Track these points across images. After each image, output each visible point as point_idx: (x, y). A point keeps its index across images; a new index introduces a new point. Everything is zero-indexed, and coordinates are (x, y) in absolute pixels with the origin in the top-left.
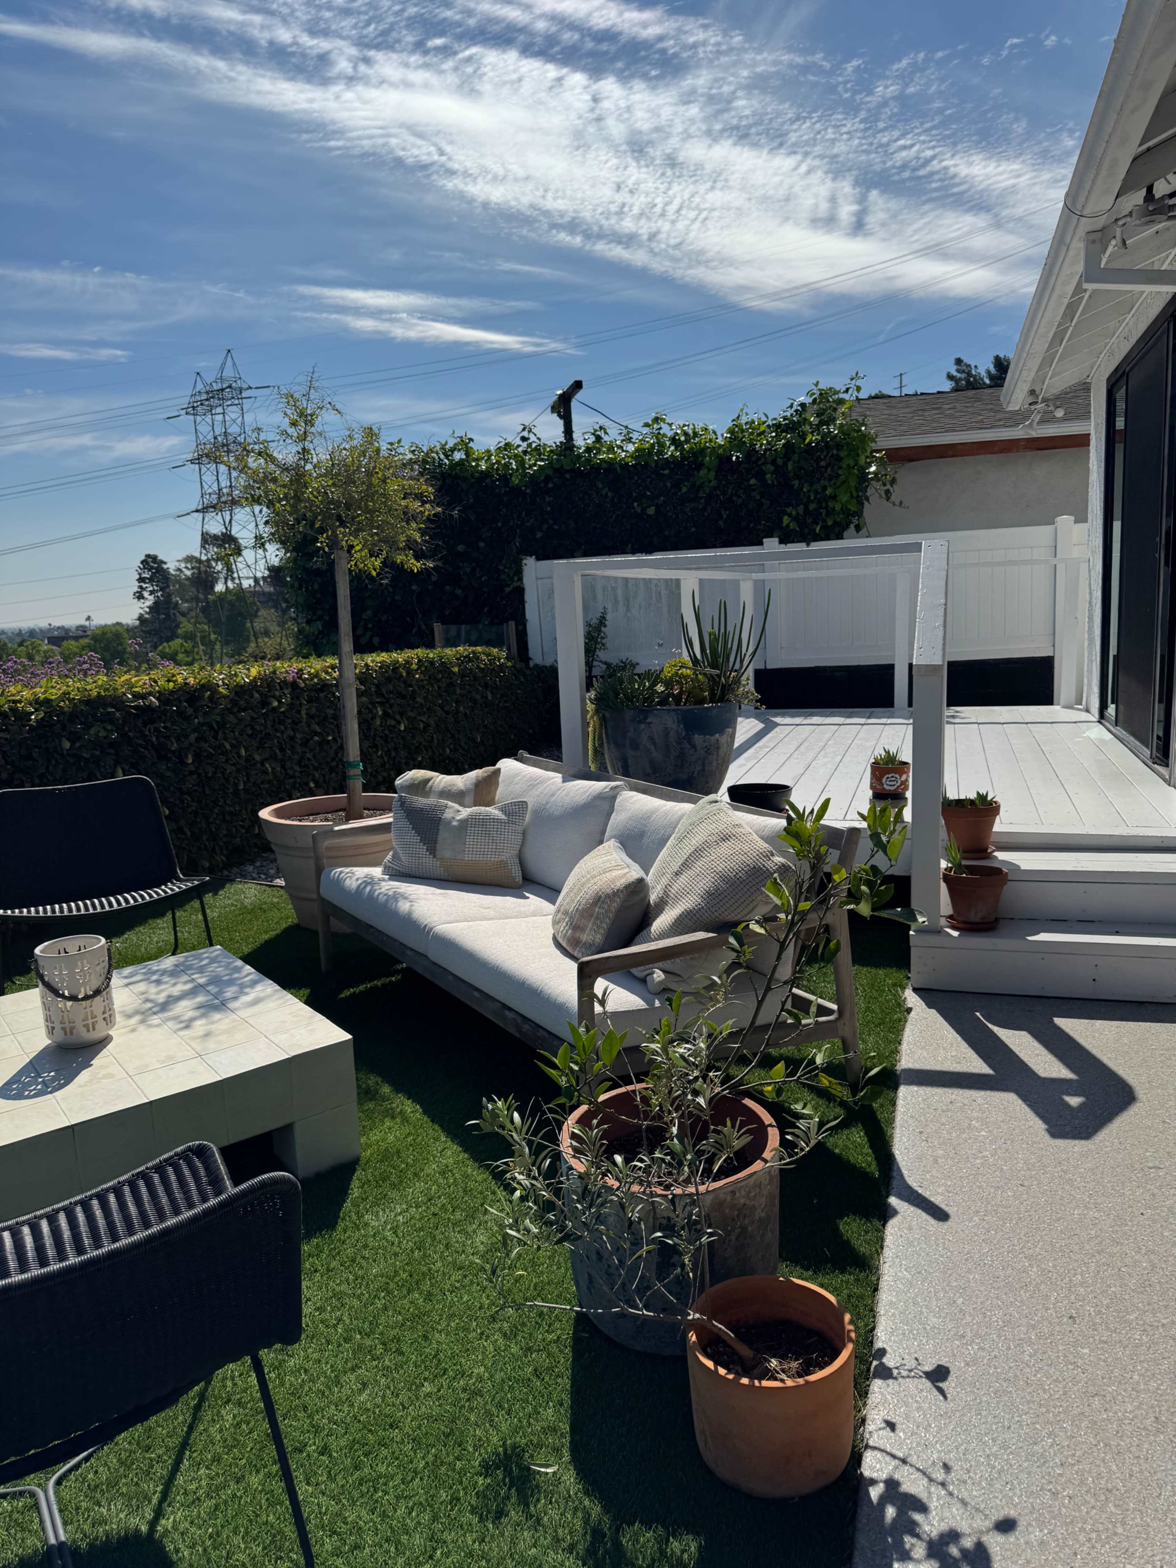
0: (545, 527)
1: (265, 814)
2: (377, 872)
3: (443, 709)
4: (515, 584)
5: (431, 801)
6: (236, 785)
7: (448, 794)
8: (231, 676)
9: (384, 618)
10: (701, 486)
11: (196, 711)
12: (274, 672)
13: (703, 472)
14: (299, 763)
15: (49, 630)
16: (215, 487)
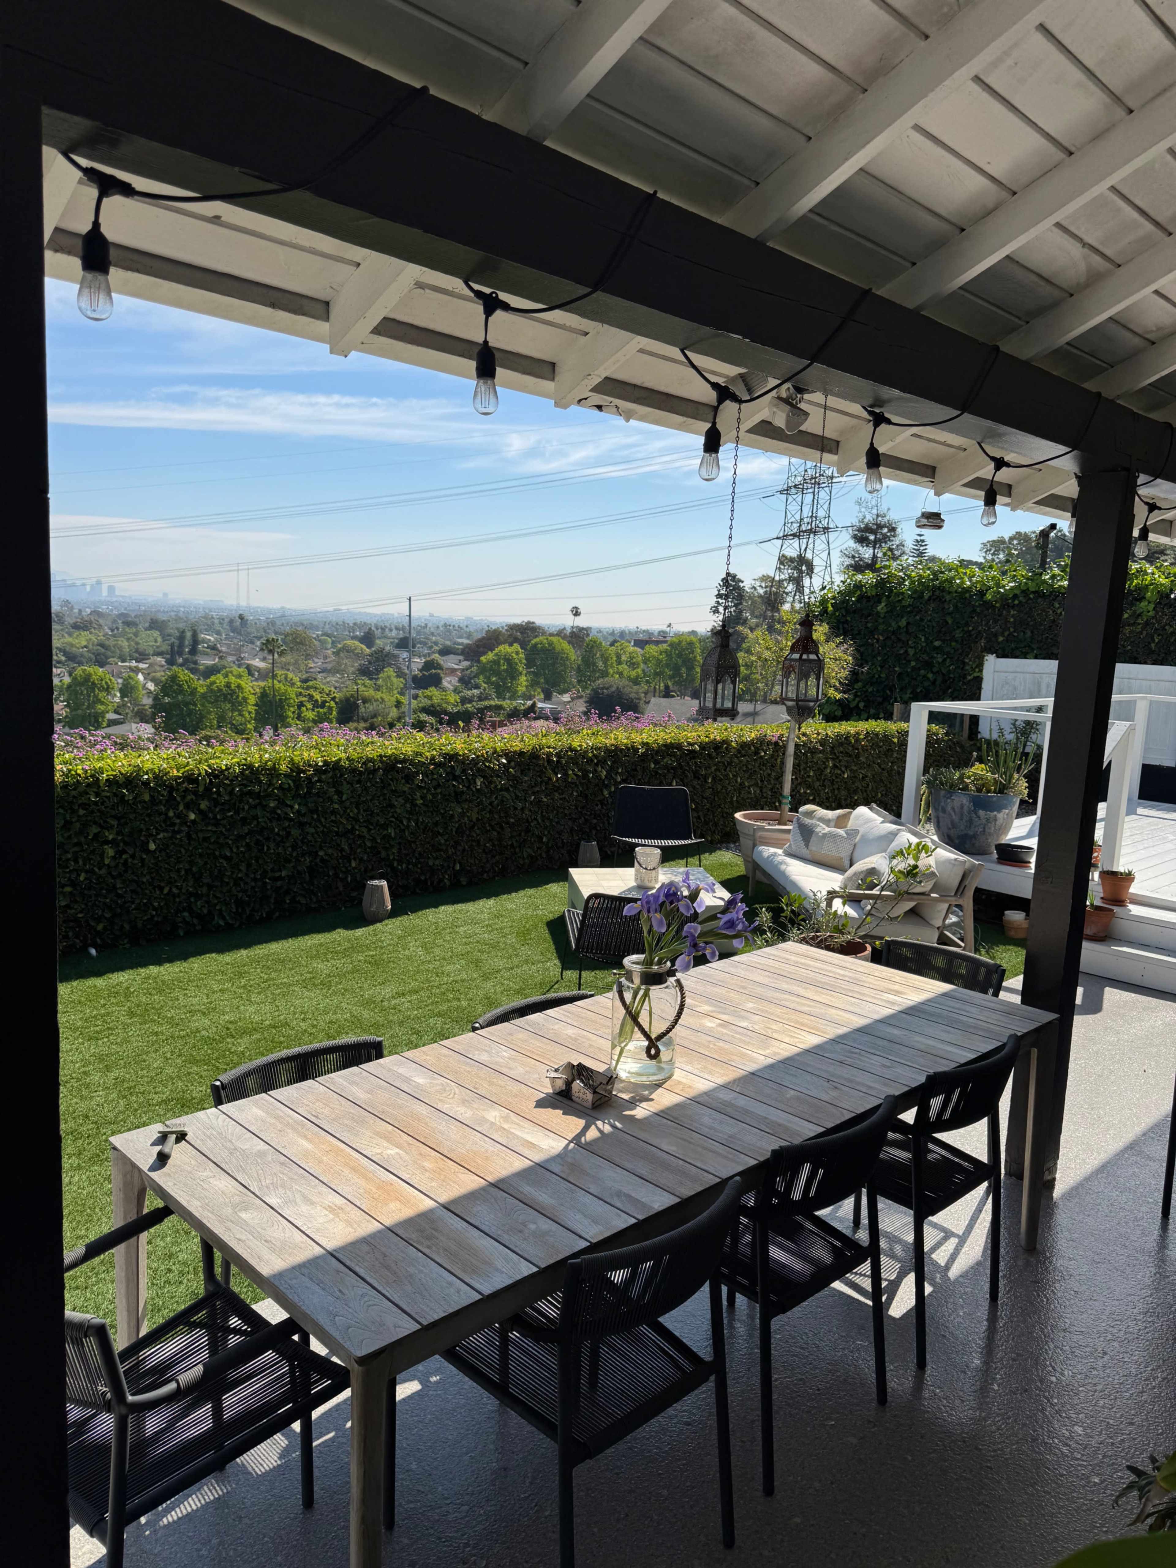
0: (1006, 633)
1: (738, 815)
2: (780, 851)
3: (880, 766)
4: (976, 675)
5: (814, 821)
6: (732, 798)
7: (822, 820)
8: (740, 736)
9: (870, 690)
10: (1140, 615)
11: (717, 754)
12: (765, 736)
13: (1143, 604)
14: (771, 790)
15: (636, 632)
16: (798, 517)
